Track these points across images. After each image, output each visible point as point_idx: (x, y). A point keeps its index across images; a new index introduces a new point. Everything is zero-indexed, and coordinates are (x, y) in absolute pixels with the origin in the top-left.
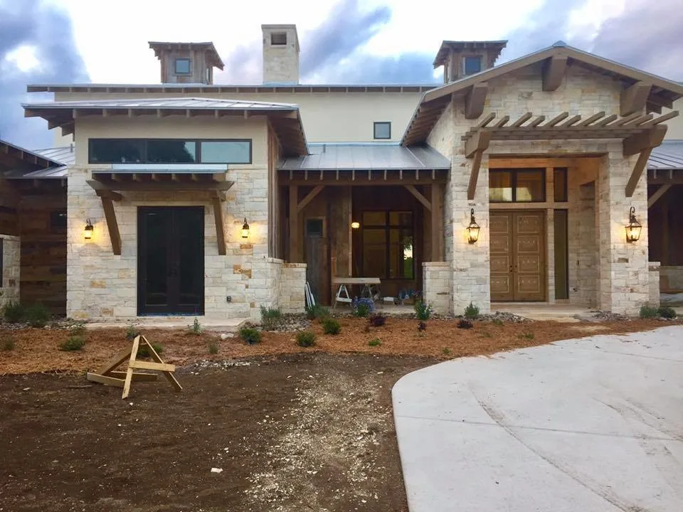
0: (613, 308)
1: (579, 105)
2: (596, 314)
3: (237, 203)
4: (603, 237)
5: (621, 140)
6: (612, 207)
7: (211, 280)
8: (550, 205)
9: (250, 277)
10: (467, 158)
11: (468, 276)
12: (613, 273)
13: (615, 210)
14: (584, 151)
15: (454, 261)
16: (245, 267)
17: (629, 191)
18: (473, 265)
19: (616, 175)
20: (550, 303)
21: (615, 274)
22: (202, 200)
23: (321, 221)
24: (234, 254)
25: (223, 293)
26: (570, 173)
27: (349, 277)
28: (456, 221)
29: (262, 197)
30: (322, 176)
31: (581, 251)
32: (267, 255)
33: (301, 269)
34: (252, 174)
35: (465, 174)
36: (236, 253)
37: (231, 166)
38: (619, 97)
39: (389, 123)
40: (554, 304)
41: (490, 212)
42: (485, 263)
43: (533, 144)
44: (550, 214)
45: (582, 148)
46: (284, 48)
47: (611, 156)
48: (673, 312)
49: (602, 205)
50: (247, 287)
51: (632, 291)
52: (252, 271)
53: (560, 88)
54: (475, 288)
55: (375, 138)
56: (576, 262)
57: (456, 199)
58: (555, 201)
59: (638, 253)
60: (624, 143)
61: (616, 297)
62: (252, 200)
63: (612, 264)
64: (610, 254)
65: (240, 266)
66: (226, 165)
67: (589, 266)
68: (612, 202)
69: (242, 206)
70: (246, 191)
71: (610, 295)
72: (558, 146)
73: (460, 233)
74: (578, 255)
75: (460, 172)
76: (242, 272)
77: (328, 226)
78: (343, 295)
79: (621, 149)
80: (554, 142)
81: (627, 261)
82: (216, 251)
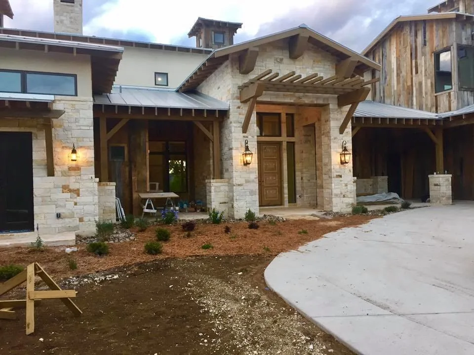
0: (334, 208)
1: (312, 70)
2: (324, 213)
3: (65, 130)
4: (325, 160)
5: (336, 96)
6: (332, 141)
7: (40, 199)
8: (284, 139)
9: (78, 195)
10: (241, 102)
11: (244, 189)
12: (333, 185)
13: (334, 142)
14: (315, 102)
15: (234, 179)
16: (73, 186)
17: (342, 130)
18: (247, 181)
19: (334, 119)
20: (285, 207)
21: (335, 185)
22: (30, 127)
23: (124, 147)
24: (63, 175)
25: (54, 210)
26: (296, 118)
27: (148, 192)
28: (235, 148)
29: (88, 126)
30: (130, 110)
31: (304, 170)
32: (93, 176)
33: (112, 187)
34: (78, 105)
35: (240, 114)
36: (64, 174)
37: (58, 97)
38: (335, 67)
39: (167, 74)
40: (288, 207)
41: (257, 143)
42: (255, 180)
43: (284, 95)
44: (284, 145)
45: (314, 99)
46: (72, 6)
47: (331, 106)
48: (366, 209)
49: (324, 139)
50: (76, 204)
51: (344, 196)
52: (81, 190)
53: (301, 58)
54: (248, 198)
55: (156, 84)
56: (300, 178)
57: (234, 132)
58: (287, 136)
59: (347, 171)
60: (338, 98)
61: (335, 200)
62: (79, 128)
63: (333, 179)
64: (331, 172)
65: (69, 186)
66: (53, 96)
67: (309, 180)
68: (332, 138)
69: (69, 133)
70: (73, 120)
71: (332, 200)
72: (299, 98)
73: (238, 157)
74: (302, 173)
75: (237, 112)
76: (70, 191)
77: (129, 152)
78: (149, 207)
79: (336, 102)
80: (297, 94)
81: (341, 176)
82: (45, 173)
